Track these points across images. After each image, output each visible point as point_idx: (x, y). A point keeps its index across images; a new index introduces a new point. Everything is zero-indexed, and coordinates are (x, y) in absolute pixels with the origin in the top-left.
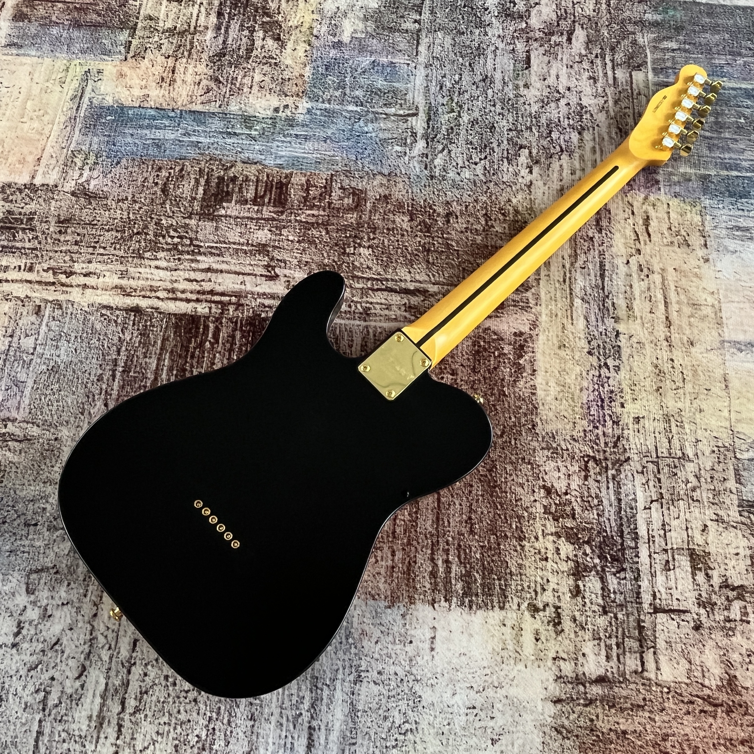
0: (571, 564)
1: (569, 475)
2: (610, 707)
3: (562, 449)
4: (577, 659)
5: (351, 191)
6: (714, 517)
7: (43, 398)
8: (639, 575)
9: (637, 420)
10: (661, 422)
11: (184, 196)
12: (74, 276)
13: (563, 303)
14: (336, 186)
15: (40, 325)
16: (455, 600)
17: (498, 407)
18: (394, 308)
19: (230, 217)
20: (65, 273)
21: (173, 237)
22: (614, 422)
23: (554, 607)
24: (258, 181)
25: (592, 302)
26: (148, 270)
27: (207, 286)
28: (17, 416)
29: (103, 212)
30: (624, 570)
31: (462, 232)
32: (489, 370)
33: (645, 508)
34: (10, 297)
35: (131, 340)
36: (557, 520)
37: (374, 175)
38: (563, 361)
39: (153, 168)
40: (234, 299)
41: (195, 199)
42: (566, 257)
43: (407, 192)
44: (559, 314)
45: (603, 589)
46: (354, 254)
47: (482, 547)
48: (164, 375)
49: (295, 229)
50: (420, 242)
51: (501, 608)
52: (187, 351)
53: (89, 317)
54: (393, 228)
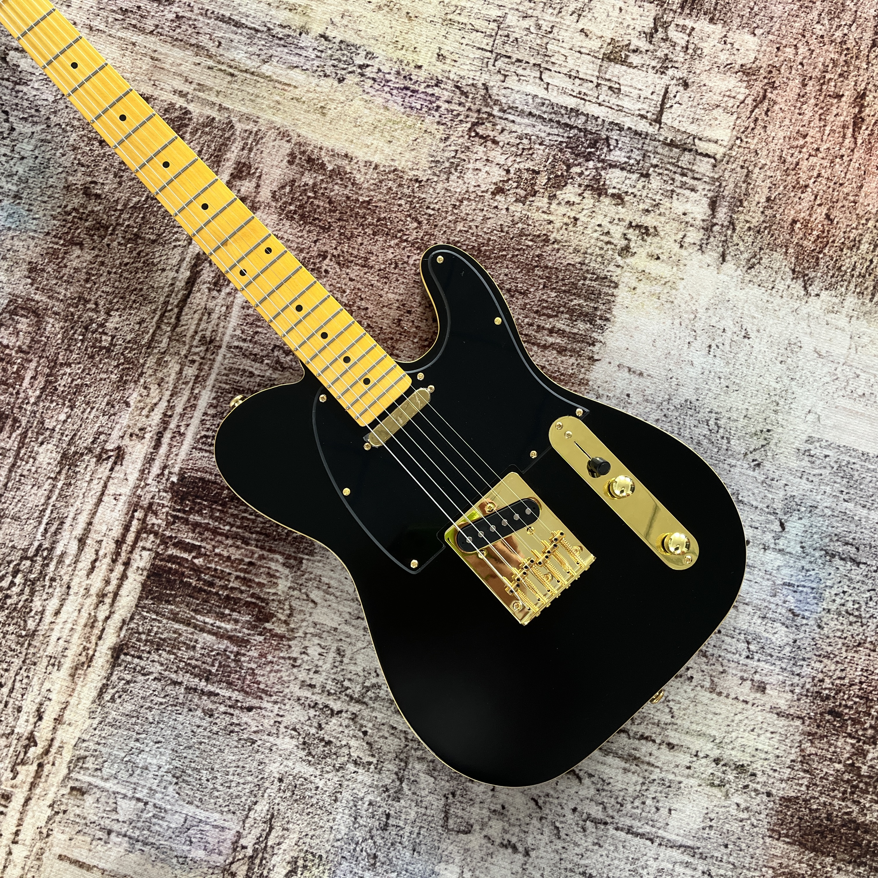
0: (587, 194)
1: (487, 160)
2: (742, 205)
3: (454, 157)
4: (687, 223)
5: (6, 315)
6: (575, 16)
7: (216, 794)
8: (617, 124)
9: (441, 57)
10: (450, 30)
12: (37, 736)
13: (263, 89)
15: (103, 790)
16: (594, 335)
17: (383, 216)
18: (211, 305)
20: (26, 747)
21: (12, 584)
22: (436, 85)
23: (628, 228)
25: (271, 52)
26: (57, 628)
27: (108, 547)
28: (233, 832)
30: (607, 139)
31: (120, 183)
32: (330, 211)
33: (547, 89)
34: (45, 831)
35: (162, 665)
36: (536, 192)
38: (343, 117)
40: (139, 514)
42: (197, 60)
43: (33, 238)
44: (278, 98)
45: (623, 169)
46: (113, 337)
47: (544, 287)
48: (229, 627)
49: (48, 408)
50: (119, 244)
51: (616, 286)
52: (201, 590)
53: (109, 719)
54: (87, 273)
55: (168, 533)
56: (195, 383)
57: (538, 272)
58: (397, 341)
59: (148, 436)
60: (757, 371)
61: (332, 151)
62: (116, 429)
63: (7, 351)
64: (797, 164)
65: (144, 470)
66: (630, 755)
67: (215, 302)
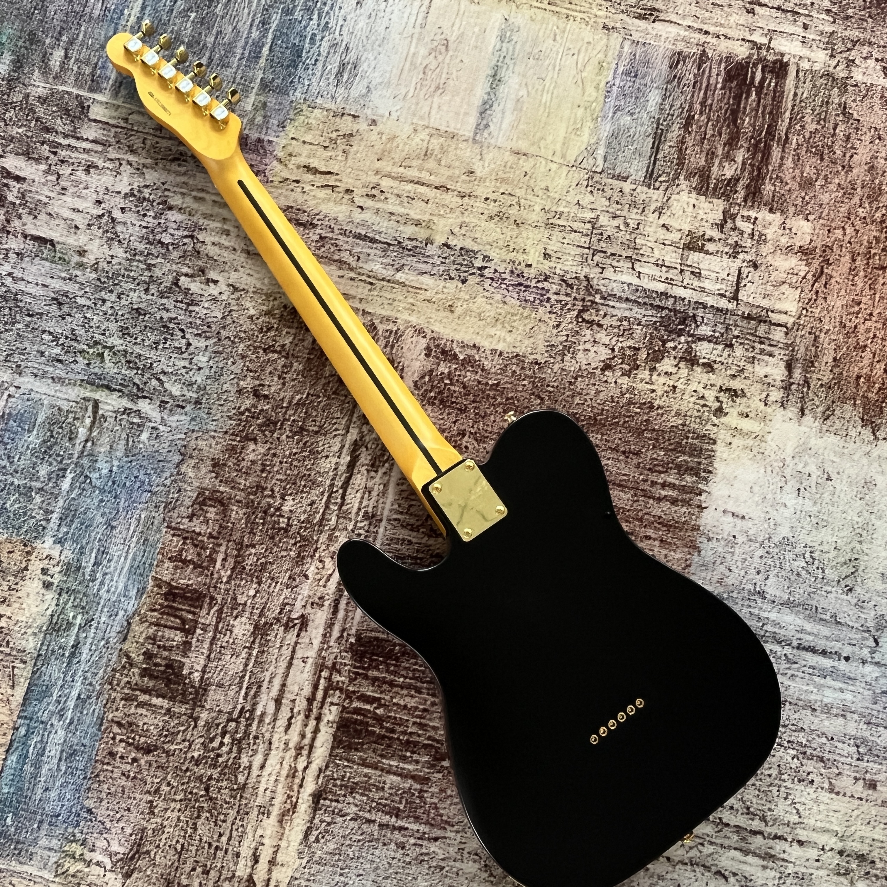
0: (682, 365)
1: (595, 342)
2: (813, 366)
3: (566, 341)
4: (768, 384)
5: (197, 506)
6: (657, 213)
8: (701, 303)
9: (547, 256)
10: (553, 233)
11: (161, 724)
12: (255, 878)
13: (399, 293)
14: (186, 524)
16: (700, 486)
17: (510, 395)
18: (370, 484)
19: (205, 666)
21: (222, 744)
22: (545, 280)
23: (720, 392)
24: (157, 625)
25: (403, 261)
26: (263, 780)
27: (301, 705)
29: (165, 836)
30: (694, 316)
31: (284, 384)
32: (465, 395)
33: (639, 277)
35: (356, 806)
36: (638, 366)
37: (178, 474)
38: (469, 313)
39: (108, 764)
40: (325, 674)
41: (169, 710)
42: (341, 273)
43: (214, 437)
44: (411, 301)
45: (710, 341)
46: (289, 519)
47: (654, 447)
48: (411, 767)
49: (239, 586)
50: (288, 437)
51: (715, 443)
52: (384, 737)
53: (316, 858)
54: (262, 464)
55: (351, 688)
57: (647, 435)
59: (327, 603)
60: (841, 508)
61: (462, 342)
62: (299, 600)
63: (200, 538)
64: (856, 327)
65: (326, 634)
66: (766, 854)
67: (373, 482)
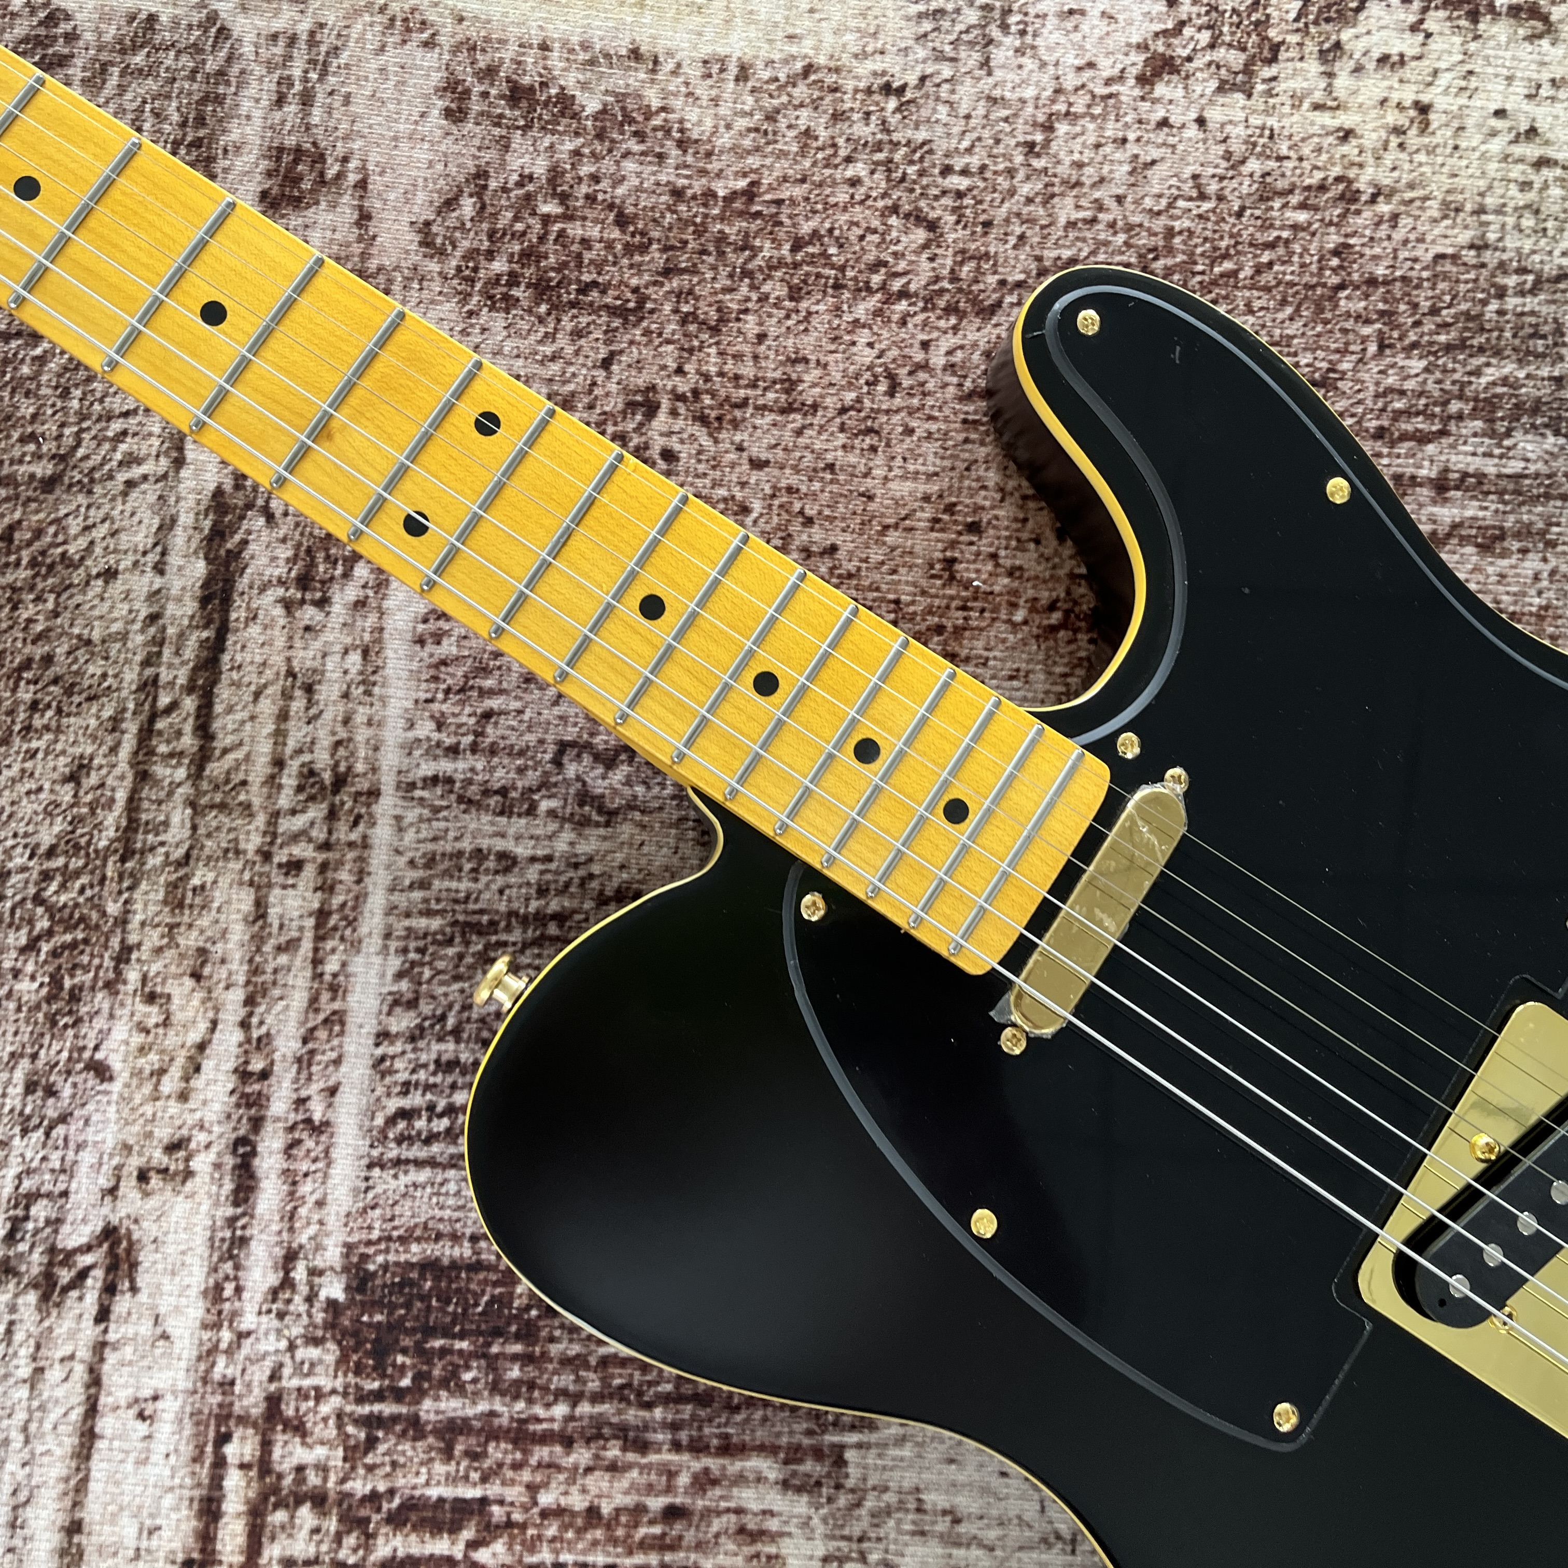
55: (359, 1486)
56: (319, 938)
58: (958, 631)
59: (202, 1163)
61: (585, 46)
62: (83, 1170)
65: (219, 1288)
67: (317, 645)
